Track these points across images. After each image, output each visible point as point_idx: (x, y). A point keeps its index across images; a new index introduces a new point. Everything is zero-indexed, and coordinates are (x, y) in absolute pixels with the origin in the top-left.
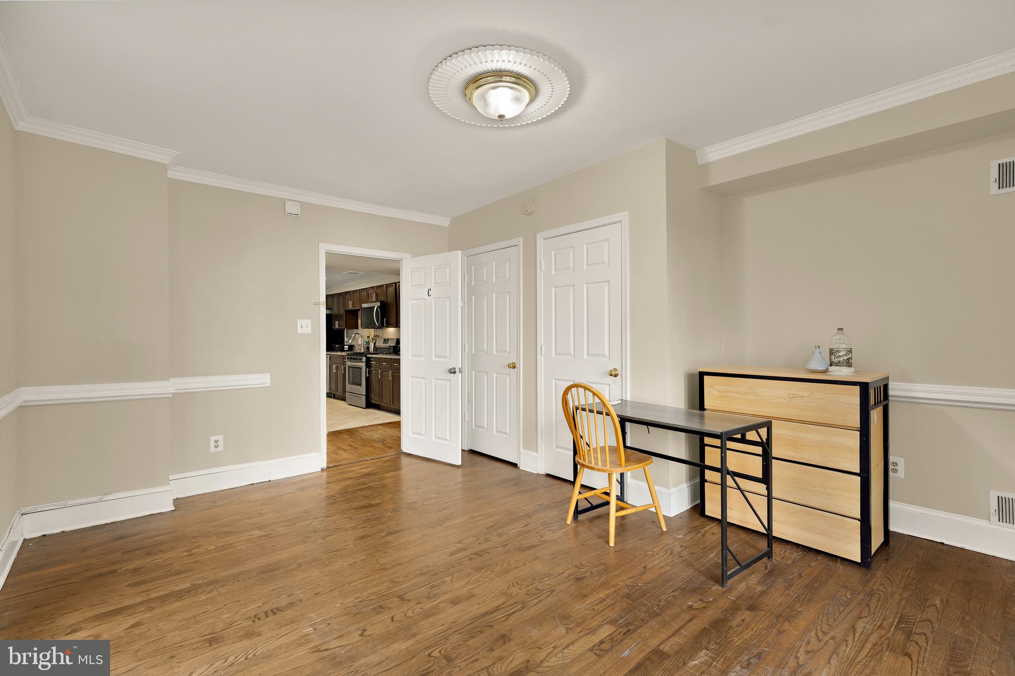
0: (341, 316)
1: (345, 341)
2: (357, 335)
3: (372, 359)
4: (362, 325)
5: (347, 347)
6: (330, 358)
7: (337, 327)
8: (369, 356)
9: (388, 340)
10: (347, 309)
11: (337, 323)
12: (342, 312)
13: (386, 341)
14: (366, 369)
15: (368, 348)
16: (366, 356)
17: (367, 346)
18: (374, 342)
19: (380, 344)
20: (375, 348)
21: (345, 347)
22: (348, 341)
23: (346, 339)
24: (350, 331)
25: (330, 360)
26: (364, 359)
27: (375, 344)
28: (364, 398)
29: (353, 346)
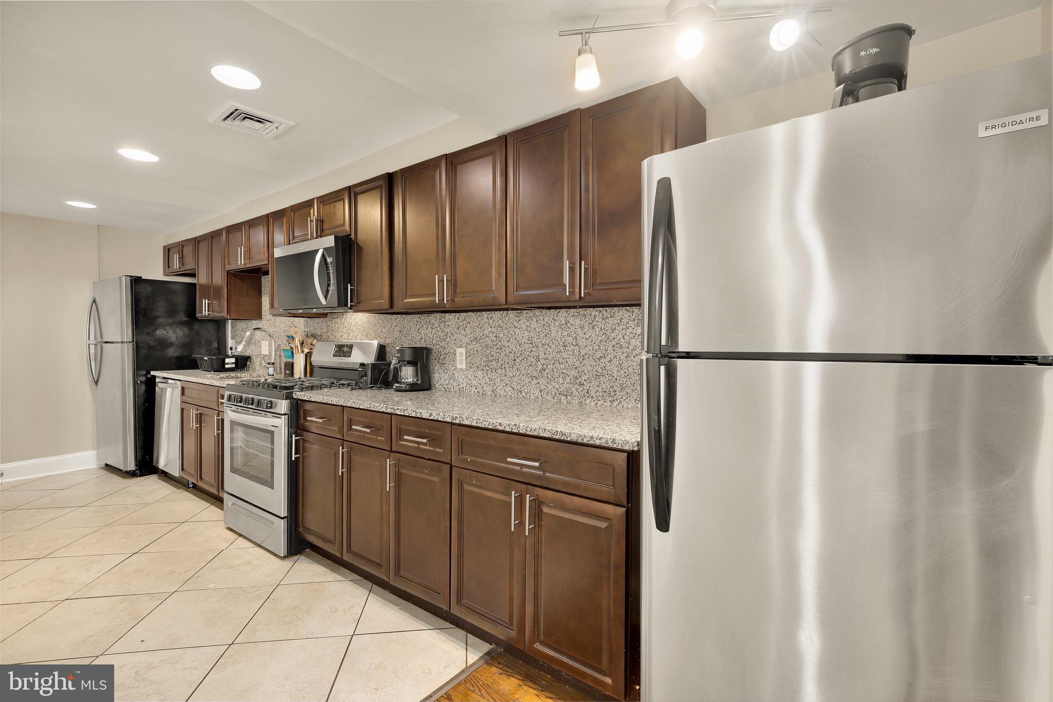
0: (217, 291)
1: (230, 346)
2: (258, 332)
3: (308, 407)
4: (272, 306)
5: (233, 360)
6: (183, 389)
7: (205, 313)
8: (298, 395)
9: (351, 347)
10: (232, 267)
11: (205, 302)
12: (219, 279)
13: (343, 350)
14: (290, 437)
15: (290, 367)
16: (289, 397)
17: (284, 360)
18: (306, 351)
19: (324, 356)
20: (310, 369)
21: (227, 360)
22: (236, 345)
23: (230, 343)
24: (241, 325)
25: (183, 393)
26: (283, 406)
27: (308, 356)
28: (282, 525)
29: (248, 358)
